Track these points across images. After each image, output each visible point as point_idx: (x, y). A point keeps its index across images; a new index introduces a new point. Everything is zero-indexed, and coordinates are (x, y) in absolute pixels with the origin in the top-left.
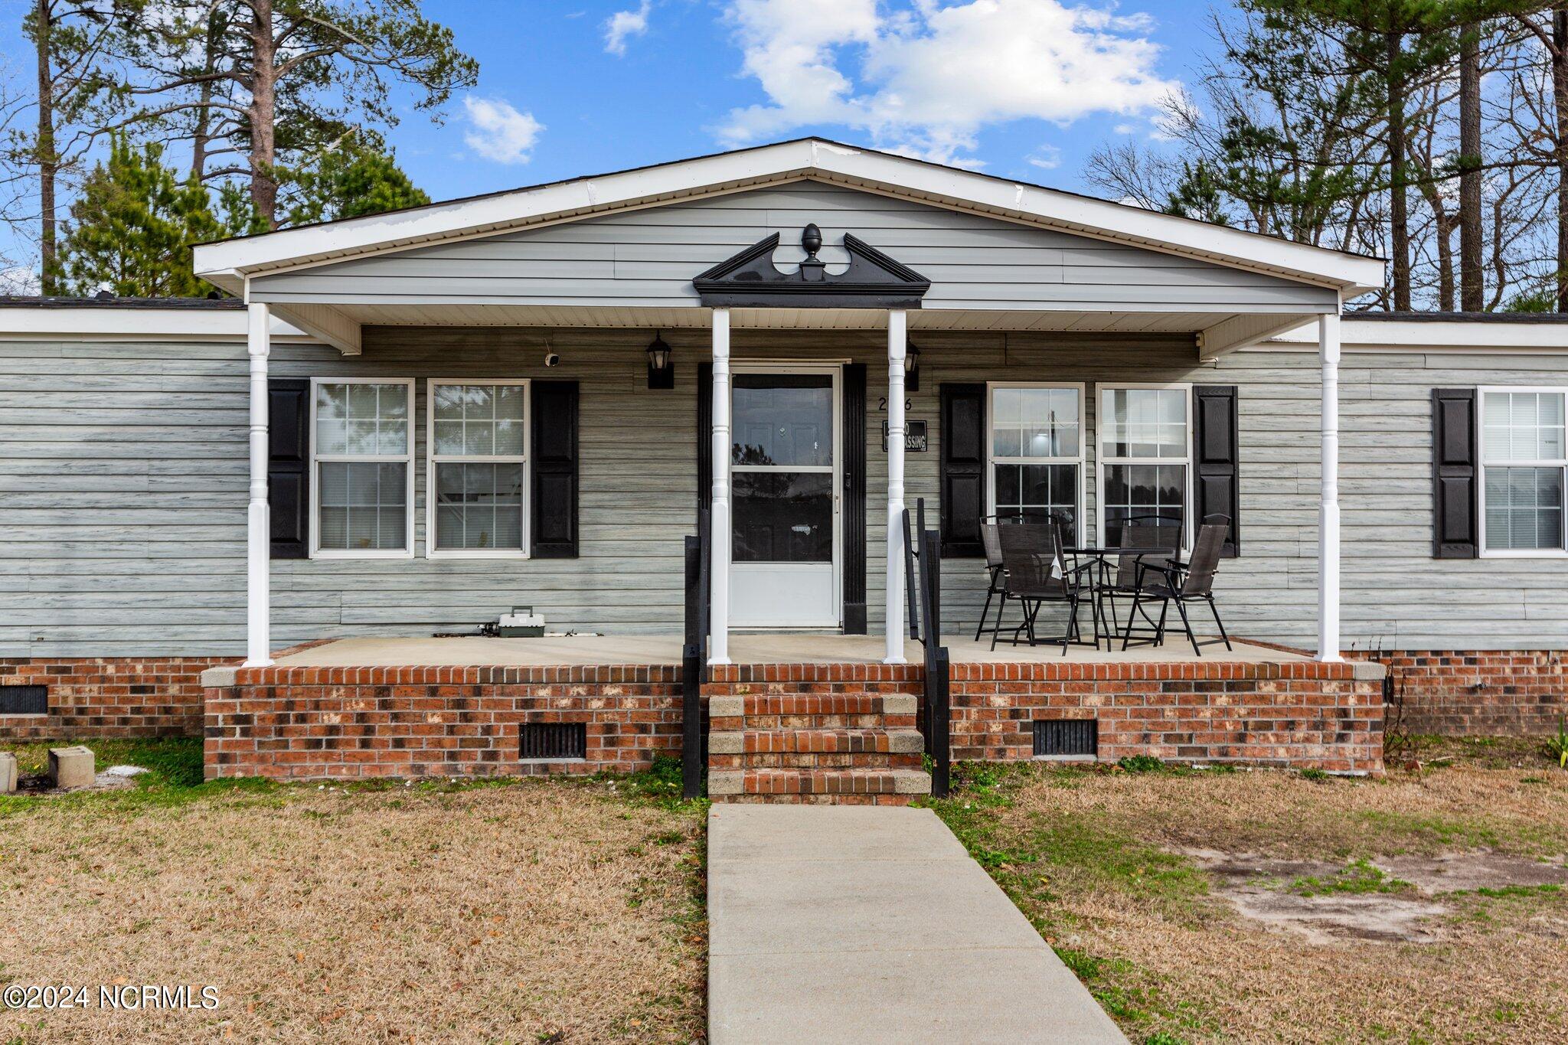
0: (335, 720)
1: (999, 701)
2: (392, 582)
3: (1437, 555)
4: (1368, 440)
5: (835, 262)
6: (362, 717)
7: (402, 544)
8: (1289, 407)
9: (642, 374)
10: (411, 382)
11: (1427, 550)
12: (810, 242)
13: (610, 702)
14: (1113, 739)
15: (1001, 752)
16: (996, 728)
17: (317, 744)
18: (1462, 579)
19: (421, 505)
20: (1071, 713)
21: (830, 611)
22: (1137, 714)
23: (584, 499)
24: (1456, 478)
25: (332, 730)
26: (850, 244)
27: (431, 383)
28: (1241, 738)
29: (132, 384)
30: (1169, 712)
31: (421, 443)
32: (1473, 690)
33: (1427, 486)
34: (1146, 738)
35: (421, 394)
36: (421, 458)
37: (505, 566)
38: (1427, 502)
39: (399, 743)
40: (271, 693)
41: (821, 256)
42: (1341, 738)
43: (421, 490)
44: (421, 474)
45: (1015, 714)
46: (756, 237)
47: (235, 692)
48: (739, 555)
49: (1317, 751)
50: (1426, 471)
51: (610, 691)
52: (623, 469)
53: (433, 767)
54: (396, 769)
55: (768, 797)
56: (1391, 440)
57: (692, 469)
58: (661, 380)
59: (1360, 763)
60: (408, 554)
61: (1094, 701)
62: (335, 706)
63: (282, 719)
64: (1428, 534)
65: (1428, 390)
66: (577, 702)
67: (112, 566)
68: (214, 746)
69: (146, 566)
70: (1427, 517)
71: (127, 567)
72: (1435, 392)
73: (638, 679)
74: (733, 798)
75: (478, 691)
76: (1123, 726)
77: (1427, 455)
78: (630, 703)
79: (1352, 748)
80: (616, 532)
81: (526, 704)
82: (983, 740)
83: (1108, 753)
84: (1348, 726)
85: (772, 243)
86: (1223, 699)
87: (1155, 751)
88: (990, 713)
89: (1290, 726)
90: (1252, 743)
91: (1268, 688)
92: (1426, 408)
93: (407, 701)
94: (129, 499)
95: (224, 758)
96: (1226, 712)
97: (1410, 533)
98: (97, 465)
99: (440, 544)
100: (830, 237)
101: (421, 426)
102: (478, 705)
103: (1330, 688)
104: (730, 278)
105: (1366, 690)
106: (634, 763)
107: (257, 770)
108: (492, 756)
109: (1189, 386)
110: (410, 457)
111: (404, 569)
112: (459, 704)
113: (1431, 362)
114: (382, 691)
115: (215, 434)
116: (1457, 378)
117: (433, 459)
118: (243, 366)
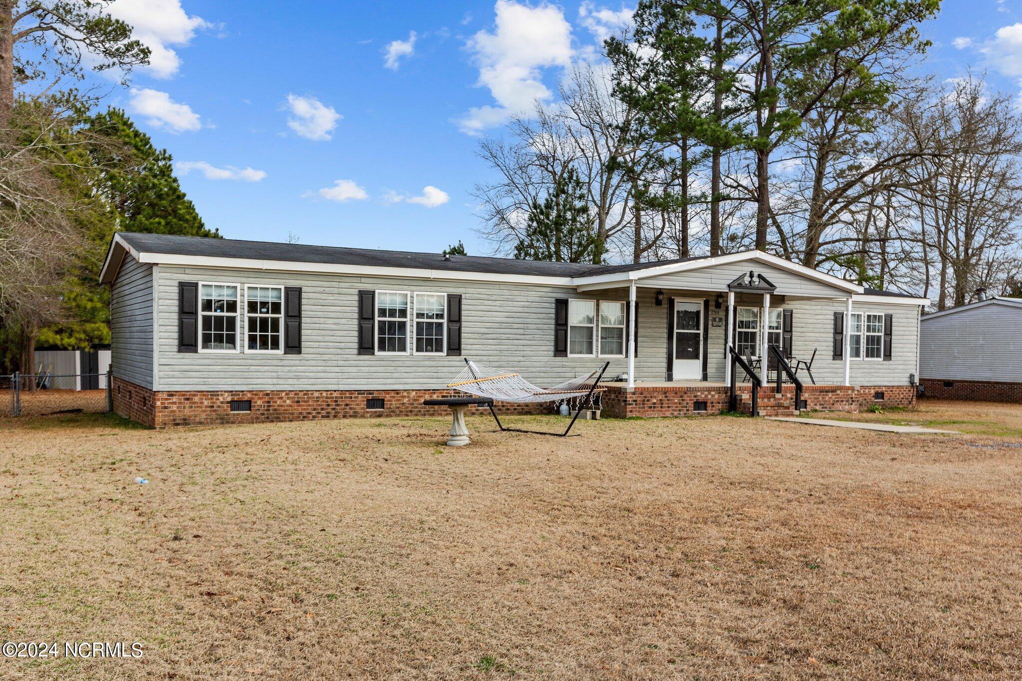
0: (655, 401)
1: (789, 395)
2: (589, 365)
3: (834, 359)
4: (820, 326)
5: (756, 280)
6: (661, 400)
7: (591, 352)
8: (803, 316)
9: (654, 301)
10: (594, 301)
11: (832, 357)
12: (751, 276)
13: (713, 396)
14: (810, 405)
16: (789, 402)
17: (650, 407)
18: (839, 366)
19: (597, 341)
20: (803, 398)
21: (700, 376)
22: (815, 398)
23: (640, 340)
24: (839, 337)
25: (654, 403)
26: (760, 276)
27: (600, 301)
28: (833, 404)
29: (519, 299)
30: (821, 398)
31: (598, 321)
33: (832, 339)
34: (816, 405)
35: (598, 305)
36: (597, 325)
37: (618, 360)
38: (832, 344)
39: (669, 407)
40: (642, 393)
41: (753, 279)
42: (852, 404)
43: (597, 336)
44: (597, 331)
46: (741, 274)
47: (634, 393)
48: (677, 358)
49: (847, 407)
50: (832, 335)
51: (713, 393)
52: (649, 330)
53: (676, 413)
54: (668, 413)
56: (825, 326)
57: (666, 331)
58: (659, 303)
59: (855, 410)
60: (593, 356)
61: (807, 395)
62: (655, 397)
63: (644, 401)
64: (832, 353)
65: (832, 312)
66: (706, 396)
67: (513, 359)
68: (629, 408)
69: (522, 359)
70: (832, 348)
71: (517, 359)
72: (835, 313)
73: (718, 390)
74: (766, 416)
75: (685, 393)
76: (812, 402)
77: (832, 331)
78: (716, 396)
79: (853, 407)
80: (647, 350)
81: (695, 396)
83: (809, 408)
84: (853, 401)
85: (744, 275)
86: (830, 395)
87: (818, 408)
89: (842, 401)
90: (836, 405)
91: (838, 392)
92: (833, 317)
93: (670, 395)
94: (518, 337)
95: (631, 411)
96: (831, 398)
97: (828, 353)
98: (509, 325)
99: (602, 353)
100: (756, 274)
101: (597, 315)
102: (685, 397)
103: (850, 392)
104: (735, 284)
105: (856, 392)
106: (717, 412)
107: (638, 415)
108: (688, 410)
109: (782, 309)
110: (595, 325)
111: (592, 361)
112: (681, 397)
114: (665, 393)
115: (542, 316)
116: (839, 309)
117: (600, 325)
118: (551, 295)
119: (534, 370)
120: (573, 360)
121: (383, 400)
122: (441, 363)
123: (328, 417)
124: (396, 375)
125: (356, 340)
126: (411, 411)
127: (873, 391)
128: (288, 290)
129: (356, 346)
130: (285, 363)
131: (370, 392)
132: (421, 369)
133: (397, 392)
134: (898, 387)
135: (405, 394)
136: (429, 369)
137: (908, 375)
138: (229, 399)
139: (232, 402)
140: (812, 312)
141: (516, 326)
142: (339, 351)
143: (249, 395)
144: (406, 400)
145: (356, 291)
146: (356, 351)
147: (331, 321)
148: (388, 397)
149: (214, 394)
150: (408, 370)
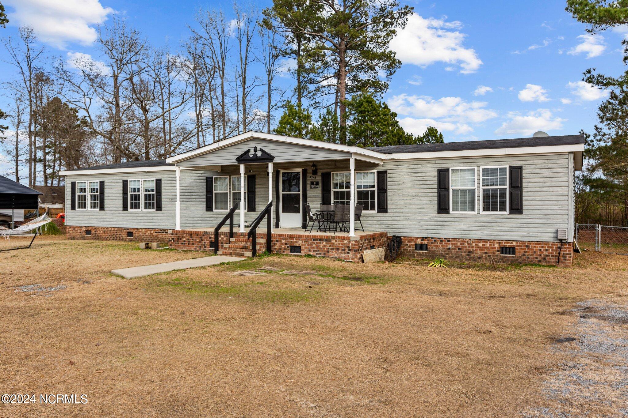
0: (184, 239)
1: (283, 241)
3: (439, 213)
4: (421, 183)
5: (259, 154)
6: (188, 239)
8: (401, 175)
9: (266, 173)
10: (228, 176)
11: (436, 211)
12: (255, 150)
13: (222, 238)
14: (304, 250)
15: (284, 252)
16: (283, 247)
17: (182, 244)
18: (445, 219)
19: (230, 201)
20: (296, 244)
21: (300, 225)
22: (308, 245)
23: (257, 200)
25: (184, 241)
26: (261, 150)
27: (232, 176)
28: (328, 252)
29: (188, 178)
30: (314, 245)
31: (230, 189)
32: (449, 249)
33: (436, 194)
34: (310, 251)
35: (230, 179)
36: (230, 191)
38: (436, 199)
39: (193, 244)
40: (177, 234)
41: (257, 153)
42: (348, 253)
43: (230, 198)
44: (230, 195)
45: (286, 244)
46: (245, 150)
47: (173, 234)
48: (283, 212)
49: (343, 255)
50: (436, 190)
52: (263, 193)
53: (198, 248)
54: (193, 249)
55: (226, 255)
56: (427, 183)
57: (275, 193)
59: (352, 259)
60: (228, 211)
61: (300, 242)
62: (185, 237)
63: (178, 239)
64: (436, 207)
65: (437, 169)
67: (186, 213)
68: (169, 243)
69: (190, 212)
70: (436, 203)
72: (439, 170)
74: (221, 255)
75: (203, 235)
76: (305, 248)
77: (436, 186)
78: (225, 239)
79: (350, 255)
80: (262, 206)
81: (210, 238)
82: (281, 249)
83: (303, 253)
84: (350, 250)
85: (249, 151)
86: (324, 243)
87: (311, 253)
88: (282, 244)
89: (338, 249)
90: (330, 253)
91: (333, 241)
92: (436, 174)
93: (194, 237)
95: (171, 245)
96: (325, 246)
97: (431, 207)
100: (258, 149)
101: (230, 185)
102: (204, 238)
103: (346, 242)
104: (242, 158)
105: (353, 242)
107: (175, 247)
108: (205, 247)
109: (376, 171)
110: (228, 191)
112: (201, 238)
113: (437, 162)
114: (191, 235)
116: (444, 166)
117: (232, 192)
118: (204, 175)
119: (196, 219)
120: (217, 213)
121: (132, 233)
122: (154, 215)
123: (114, 239)
124: (136, 221)
125: (122, 203)
126: (143, 239)
127: (496, 245)
128: (101, 182)
129: (122, 206)
130: (100, 214)
131: (128, 229)
132: (146, 218)
133: (137, 229)
134: (538, 243)
135: (140, 230)
136: (149, 218)
137: (554, 230)
138: (85, 230)
139: (86, 231)
140: (410, 171)
141: (187, 194)
142: (117, 209)
143: (90, 228)
144: (141, 233)
145: (121, 181)
146: (122, 209)
147: (114, 195)
148: (134, 231)
149: (81, 227)
150: (141, 218)
